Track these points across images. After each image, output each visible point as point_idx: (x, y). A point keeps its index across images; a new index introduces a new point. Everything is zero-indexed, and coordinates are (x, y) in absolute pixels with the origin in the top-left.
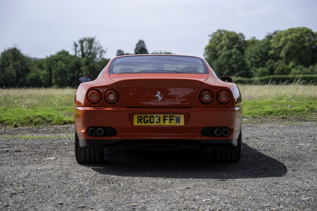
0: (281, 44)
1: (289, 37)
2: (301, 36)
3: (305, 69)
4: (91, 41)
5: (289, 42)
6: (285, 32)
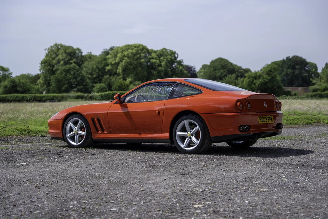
0: (117, 60)
1: (126, 53)
2: (137, 53)
5: (126, 58)
6: (122, 48)
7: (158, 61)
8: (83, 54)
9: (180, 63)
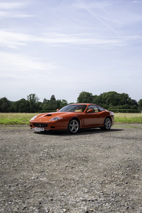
0: (106, 97)
1: (109, 95)
2: (113, 95)
3: (114, 107)
4: (34, 95)
5: (109, 97)
6: (108, 93)
7: (121, 98)
8: (93, 95)
9: (130, 98)
